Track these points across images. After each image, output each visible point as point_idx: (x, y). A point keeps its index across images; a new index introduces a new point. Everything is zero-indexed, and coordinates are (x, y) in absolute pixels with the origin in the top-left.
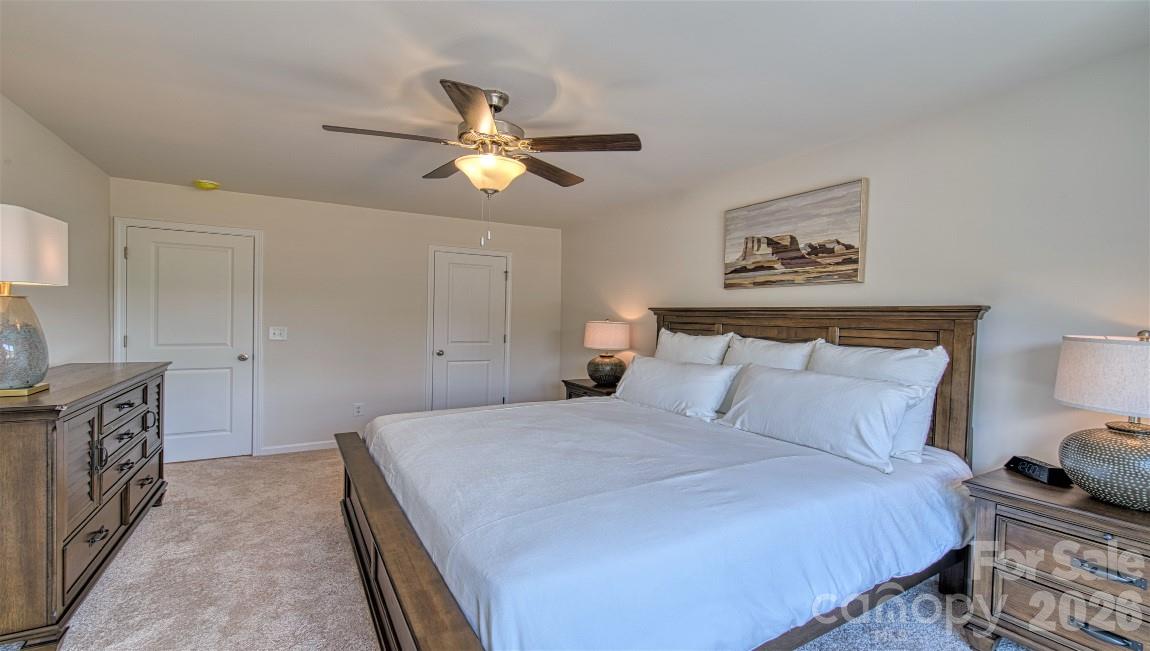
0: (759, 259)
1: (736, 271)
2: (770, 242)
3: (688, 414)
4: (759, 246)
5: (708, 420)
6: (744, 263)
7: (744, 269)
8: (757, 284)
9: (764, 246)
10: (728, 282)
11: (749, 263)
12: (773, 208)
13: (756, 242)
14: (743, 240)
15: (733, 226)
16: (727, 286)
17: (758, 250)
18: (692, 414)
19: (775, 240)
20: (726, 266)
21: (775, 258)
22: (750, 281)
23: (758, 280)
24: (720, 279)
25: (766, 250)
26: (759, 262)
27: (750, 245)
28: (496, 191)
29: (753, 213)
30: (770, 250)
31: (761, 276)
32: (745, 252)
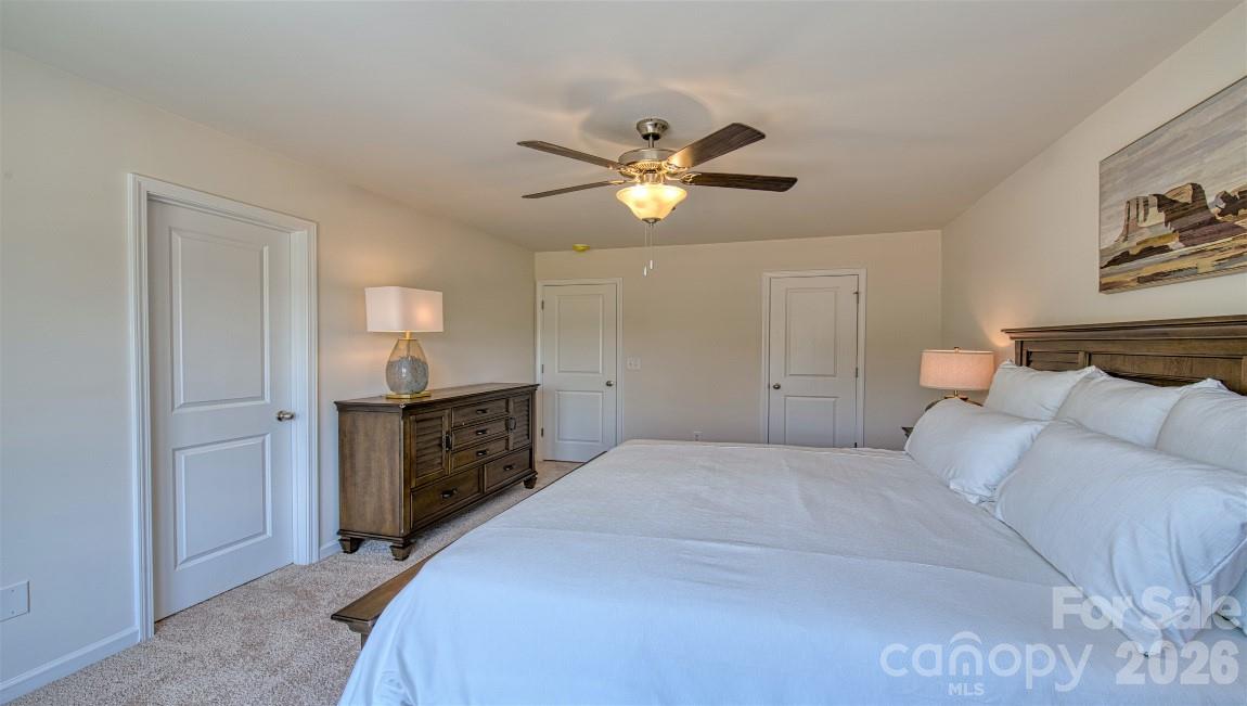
0: (1147, 234)
1: (1115, 262)
2: (1164, 202)
3: (952, 487)
4: (1146, 213)
5: (974, 500)
6: (1125, 246)
7: (1126, 257)
8: (1144, 281)
9: (1153, 210)
10: (1104, 281)
11: (1132, 246)
12: (1166, 138)
13: (1141, 206)
14: (1123, 207)
15: (1110, 185)
16: (1105, 288)
17: (1145, 220)
18: (958, 488)
19: (1169, 196)
20: (1102, 252)
21: (1169, 230)
22: (1134, 275)
23: (1146, 272)
24: (1094, 277)
25: (1156, 217)
26: (1145, 241)
27: (1133, 213)
28: (656, 220)
29: (1135, 157)
30: (1162, 217)
31: (1150, 265)
32: (1127, 227)
